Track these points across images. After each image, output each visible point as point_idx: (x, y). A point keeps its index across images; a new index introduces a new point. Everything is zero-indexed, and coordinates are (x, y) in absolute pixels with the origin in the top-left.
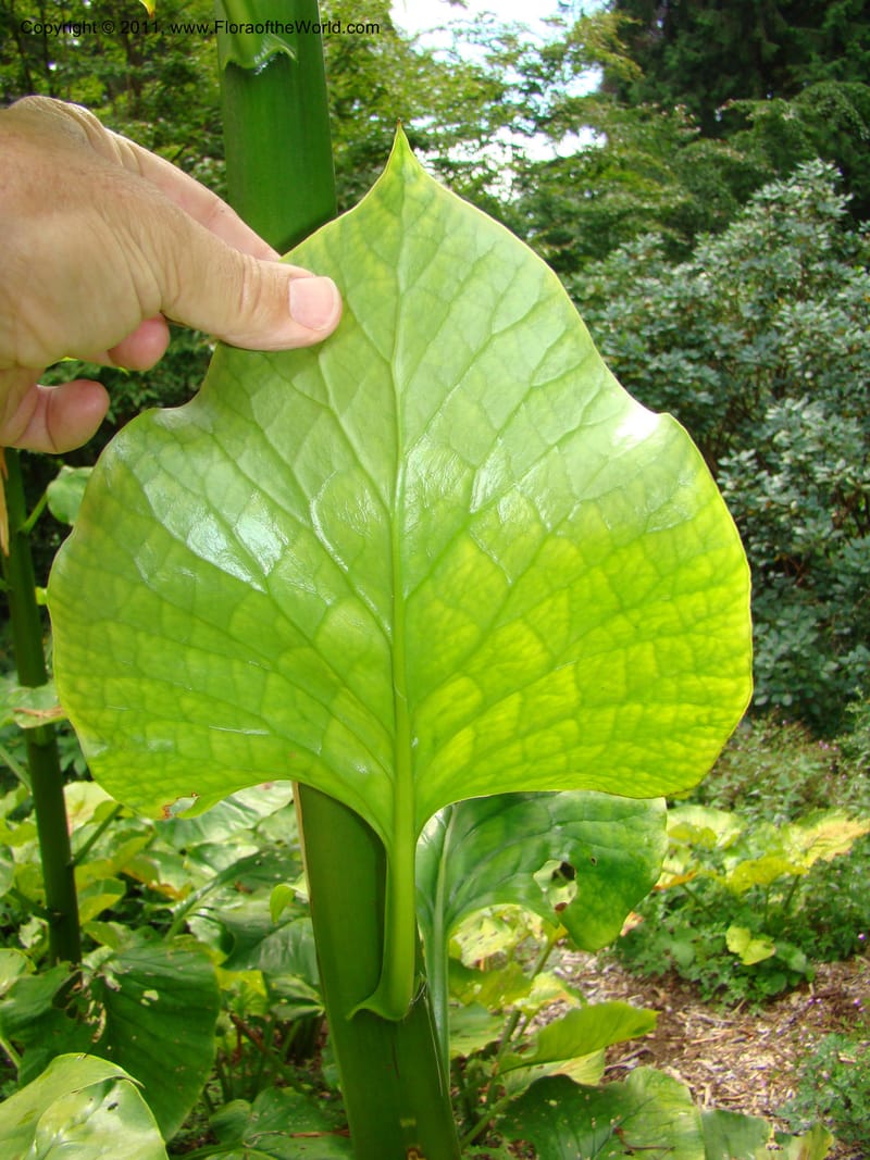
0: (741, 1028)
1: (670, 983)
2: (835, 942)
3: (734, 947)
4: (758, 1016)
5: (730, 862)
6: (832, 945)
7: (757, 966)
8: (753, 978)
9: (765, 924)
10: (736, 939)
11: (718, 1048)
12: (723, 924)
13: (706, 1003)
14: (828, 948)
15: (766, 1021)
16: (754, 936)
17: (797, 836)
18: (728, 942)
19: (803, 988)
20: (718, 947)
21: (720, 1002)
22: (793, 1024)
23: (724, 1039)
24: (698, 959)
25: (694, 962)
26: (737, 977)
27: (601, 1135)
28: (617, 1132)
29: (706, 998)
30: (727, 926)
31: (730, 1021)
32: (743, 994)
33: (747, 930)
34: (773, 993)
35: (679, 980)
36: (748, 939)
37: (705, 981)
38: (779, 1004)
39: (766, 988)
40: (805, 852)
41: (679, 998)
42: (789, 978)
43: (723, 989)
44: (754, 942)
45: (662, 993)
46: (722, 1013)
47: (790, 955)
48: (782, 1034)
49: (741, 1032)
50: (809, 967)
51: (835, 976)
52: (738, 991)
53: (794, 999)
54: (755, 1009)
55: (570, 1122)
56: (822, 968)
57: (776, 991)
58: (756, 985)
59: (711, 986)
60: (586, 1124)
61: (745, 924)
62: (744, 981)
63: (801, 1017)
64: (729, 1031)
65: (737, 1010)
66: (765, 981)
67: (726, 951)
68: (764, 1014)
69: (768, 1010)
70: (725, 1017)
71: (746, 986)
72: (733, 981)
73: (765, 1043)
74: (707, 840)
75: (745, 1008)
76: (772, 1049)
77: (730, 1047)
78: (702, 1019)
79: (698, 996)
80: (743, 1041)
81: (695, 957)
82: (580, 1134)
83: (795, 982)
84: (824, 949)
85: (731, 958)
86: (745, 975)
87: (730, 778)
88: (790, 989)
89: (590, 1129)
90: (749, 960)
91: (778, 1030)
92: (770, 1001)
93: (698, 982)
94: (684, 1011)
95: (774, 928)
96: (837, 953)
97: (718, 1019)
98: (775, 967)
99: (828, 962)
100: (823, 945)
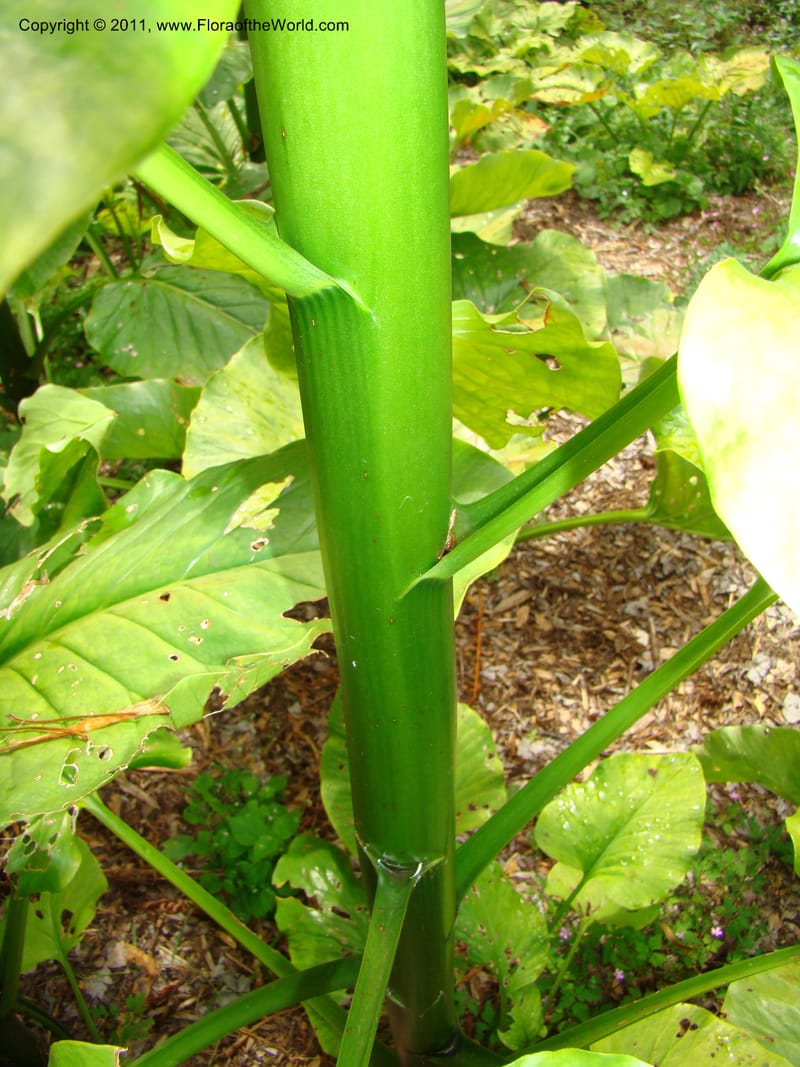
0: (634, 243)
1: (569, 201)
2: (731, 178)
3: (636, 167)
4: (651, 234)
5: (640, 89)
6: (727, 181)
7: (655, 189)
8: (649, 200)
9: (667, 151)
10: (638, 162)
11: (611, 257)
12: (627, 146)
13: (602, 220)
14: (724, 184)
15: (656, 238)
16: (655, 160)
17: (712, 66)
18: (631, 163)
19: (695, 214)
20: (620, 168)
21: (615, 220)
22: (683, 243)
23: (618, 251)
24: (599, 180)
25: (594, 182)
26: (634, 198)
27: (506, 286)
28: (522, 284)
29: (604, 215)
30: (631, 149)
31: (623, 236)
32: (639, 213)
33: (651, 154)
34: (666, 216)
35: (577, 198)
36: (649, 163)
37: (604, 200)
38: (671, 226)
39: (662, 209)
40: (719, 82)
41: (577, 214)
42: (683, 205)
43: (621, 208)
44: (656, 166)
45: (561, 209)
46: (617, 229)
47: (689, 181)
48: (672, 250)
49: (634, 246)
50: (703, 197)
51: (727, 207)
52: (635, 210)
53: (686, 223)
54: (648, 228)
55: (476, 273)
56: (715, 199)
57: (670, 214)
58: (652, 206)
59: (609, 204)
60: (492, 276)
61: (649, 148)
62: (641, 203)
63: (692, 237)
64: (622, 245)
65: (632, 228)
66: (661, 203)
67: (628, 174)
68: (656, 232)
69: (662, 230)
70: (620, 232)
71: (642, 205)
72: (631, 201)
73: (655, 256)
74: (621, 64)
75: (639, 227)
76: (661, 261)
77: (622, 258)
78: (597, 233)
79: (595, 214)
80: (635, 253)
81: (596, 177)
82: (485, 284)
83: (689, 209)
84: (718, 183)
85: (631, 180)
86: (641, 196)
87: (644, 23)
88: (683, 214)
89: (497, 282)
90: (648, 182)
91: (668, 247)
92: (663, 223)
93: (597, 201)
94: (582, 225)
95: (677, 155)
96: (731, 189)
97: (613, 234)
98: (671, 192)
99: (721, 196)
100: (719, 179)
